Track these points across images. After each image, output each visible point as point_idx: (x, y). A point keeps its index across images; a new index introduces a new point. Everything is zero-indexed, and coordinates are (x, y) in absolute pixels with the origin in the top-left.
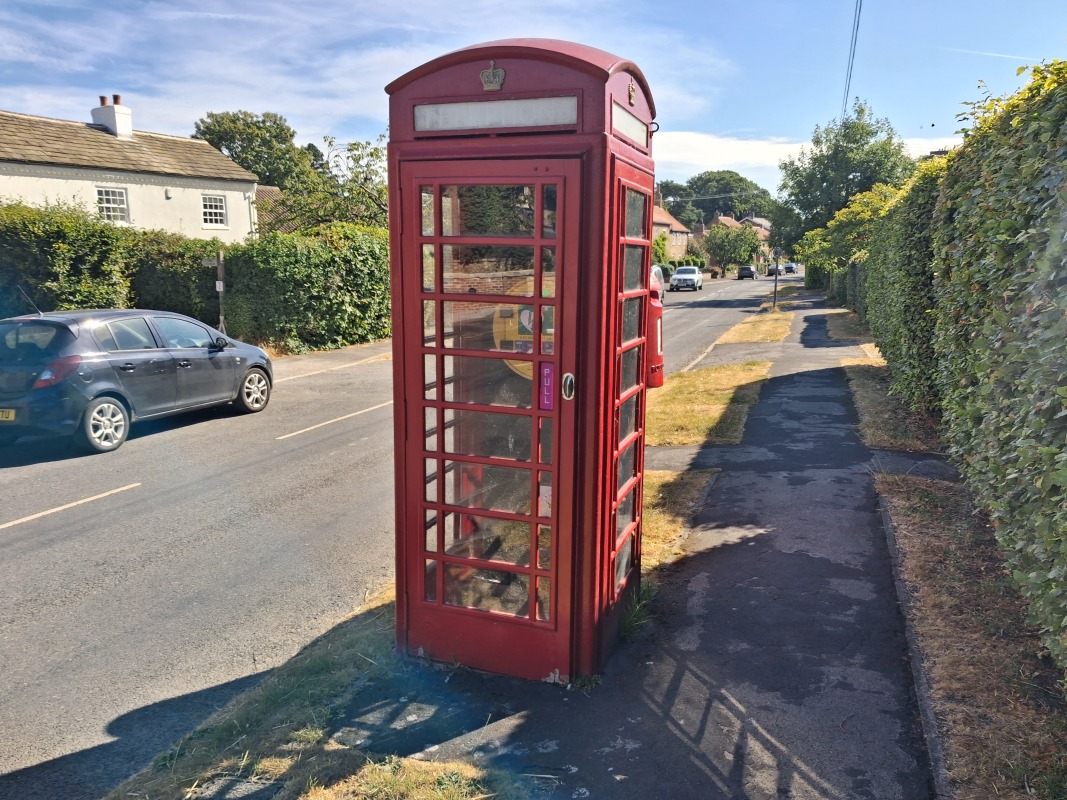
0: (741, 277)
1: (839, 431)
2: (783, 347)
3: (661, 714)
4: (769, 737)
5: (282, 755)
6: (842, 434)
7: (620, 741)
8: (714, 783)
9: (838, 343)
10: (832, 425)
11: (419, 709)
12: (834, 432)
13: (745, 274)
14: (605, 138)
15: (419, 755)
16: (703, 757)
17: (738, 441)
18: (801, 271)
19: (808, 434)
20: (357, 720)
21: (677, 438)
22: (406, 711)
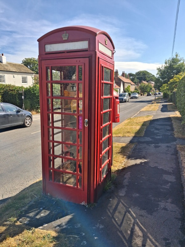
0: (148, 96)
1: (169, 133)
2: (156, 112)
3: (111, 216)
4: (141, 226)
5: (4, 225)
6: (169, 134)
7: (98, 225)
8: (123, 241)
9: (170, 111)
10: (167, 132)
11: (45, 212)
12: (167, 134)
13: (149, 95)
14: (96, 52)
15: (41, 227)
16: (121, 232)
17: (142, 136)
18: (162, 94)
19: (161, 134)
20: (27, 215)
21: (127, 135)
22: (41, 213)
